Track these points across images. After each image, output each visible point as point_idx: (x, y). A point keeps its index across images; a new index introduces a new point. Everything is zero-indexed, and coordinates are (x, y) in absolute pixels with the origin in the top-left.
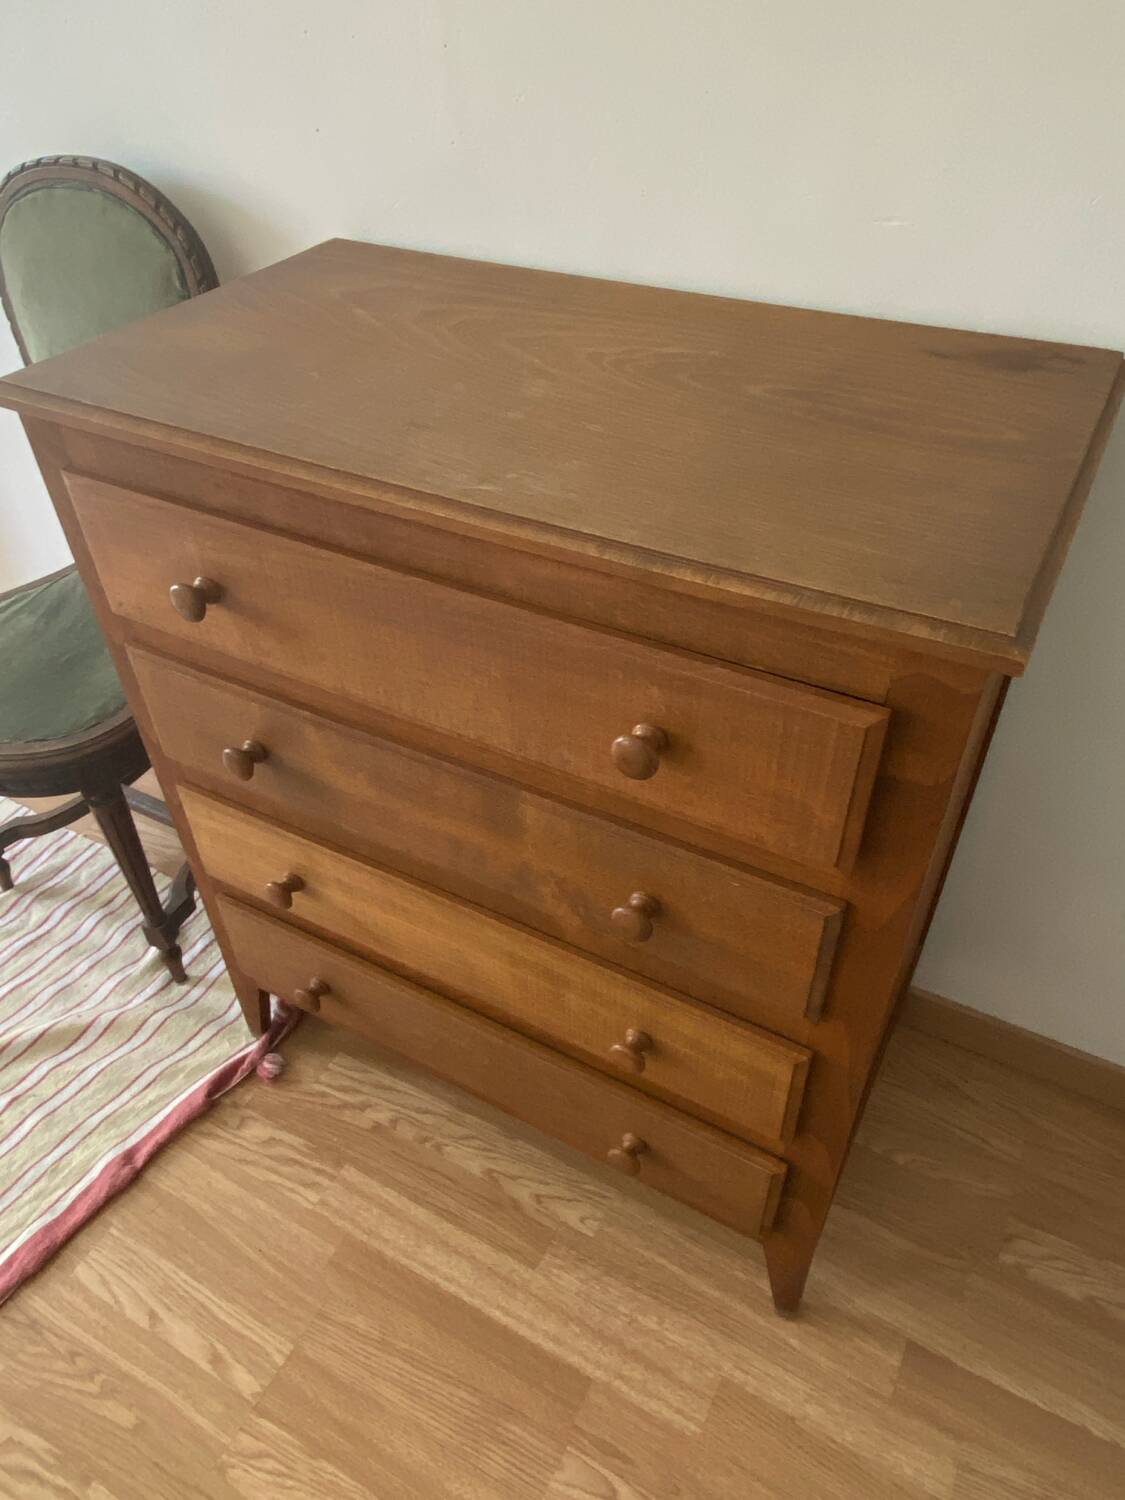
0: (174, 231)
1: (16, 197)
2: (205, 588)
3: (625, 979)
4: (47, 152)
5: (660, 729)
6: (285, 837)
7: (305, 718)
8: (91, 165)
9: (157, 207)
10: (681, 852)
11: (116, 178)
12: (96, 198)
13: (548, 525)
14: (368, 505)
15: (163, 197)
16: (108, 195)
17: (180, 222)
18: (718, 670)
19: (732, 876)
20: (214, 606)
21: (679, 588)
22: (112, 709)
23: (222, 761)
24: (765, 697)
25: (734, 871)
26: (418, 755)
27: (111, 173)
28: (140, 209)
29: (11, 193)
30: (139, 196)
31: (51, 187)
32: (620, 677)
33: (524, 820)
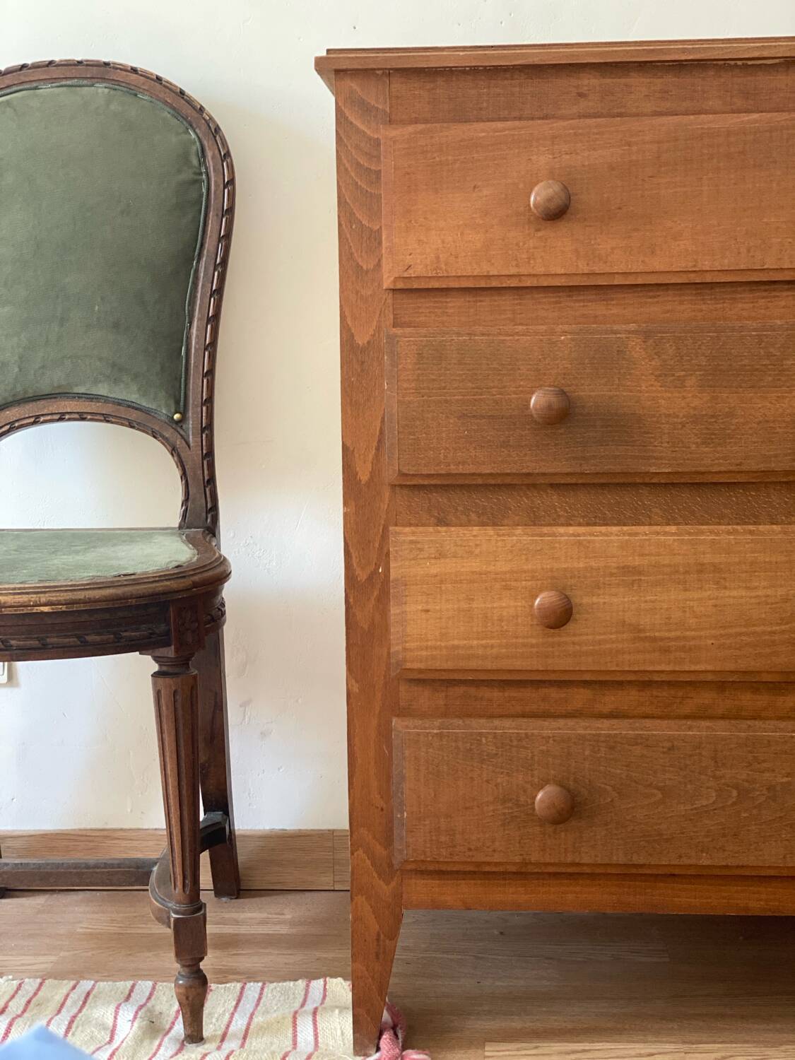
0: (201, 112)
6: (552, 536)
7: (629, 332)
11: (134, 71)
30: (161, 84)
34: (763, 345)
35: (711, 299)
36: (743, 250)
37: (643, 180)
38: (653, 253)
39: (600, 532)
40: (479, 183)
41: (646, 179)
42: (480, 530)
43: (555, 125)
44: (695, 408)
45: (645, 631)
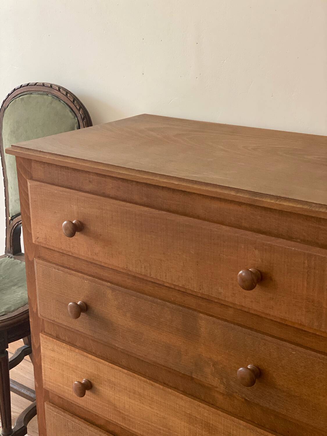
0: (79, 110)
1: (15, 98)
2: (77, 224)
3: (245, 424)
4: (32, 81)
5: (259, 271)
6: (87, 357)
7: (108, 286)
8: (50, 86)
9: (74, 101)
10: (269, 338)
11: (59, 90)
12: (50, 97)
13: (217, 185)
14: (149, 182)
15: (76, 98)
16: (54, 97)
17: (82, 107)
18: (281, 240)
19: (292, 349)
20: (79, 233)
21: (266, 205)
22: (13, 309)
23: (68, 309)
24: (299, 250)
25: (293, 346)
26: (156, 300)
27: (57, 89)
28: (67, 102)
29: (14, 96)
30: (67, 97)
31: (31, 94)
32: (243, 247)
33: (200, 329)
34: (152, 309)
35: (138, 281)
36: (143, 267)
37: (107, 226)
38: (112, 257)
39: (102, 362)
40: (56, 211)
41: (109, 225)
42: (65, 345)
43: (79, 194)
44: (130, 326)
45: (117, 408)
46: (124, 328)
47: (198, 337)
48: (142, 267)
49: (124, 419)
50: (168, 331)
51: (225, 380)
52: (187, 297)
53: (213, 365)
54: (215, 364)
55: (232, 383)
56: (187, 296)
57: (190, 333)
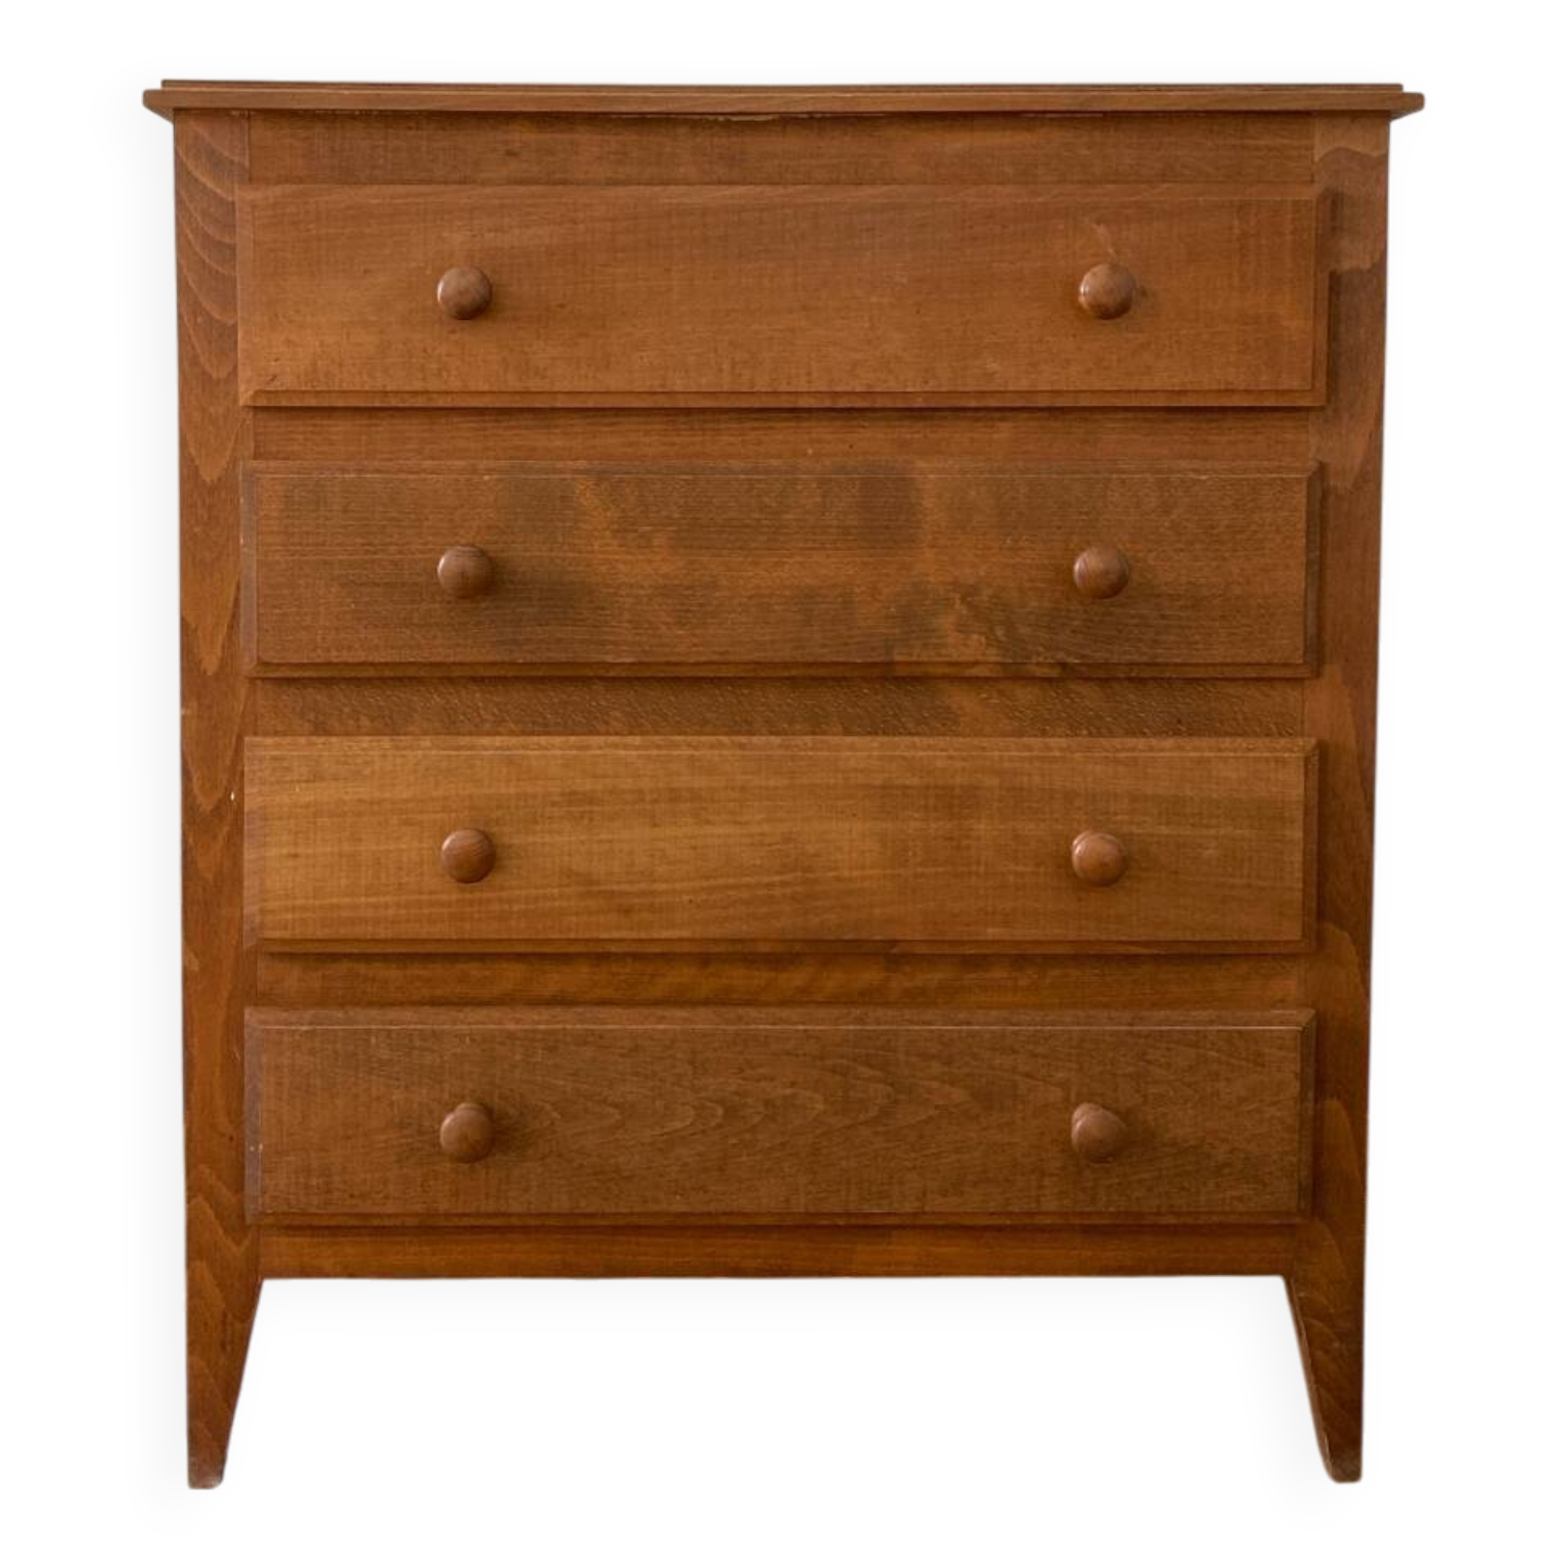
7: (577, 471)
19: (1194, 470)
24: (1217, 199)
32: (1062, 227)
33: (920, 504)
37: (593, 269)
39: (538, 744)
40: (371, 267)
41: (597, 268)
44: (665, 576)
45: (598, 883)
46: (642, 587)
47: (911, 531)
48: (721, 370)
49: (627, 911)
50: (810, 545)
51: (1000, 632)
52: (861, 430)
53: (963, 600)
54: (969, 593)
55: (1024, 631)
56: (863, 427)
57: (887, 527)
